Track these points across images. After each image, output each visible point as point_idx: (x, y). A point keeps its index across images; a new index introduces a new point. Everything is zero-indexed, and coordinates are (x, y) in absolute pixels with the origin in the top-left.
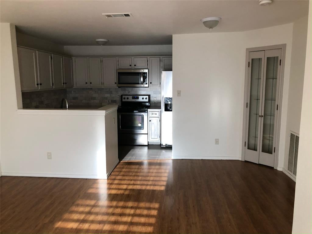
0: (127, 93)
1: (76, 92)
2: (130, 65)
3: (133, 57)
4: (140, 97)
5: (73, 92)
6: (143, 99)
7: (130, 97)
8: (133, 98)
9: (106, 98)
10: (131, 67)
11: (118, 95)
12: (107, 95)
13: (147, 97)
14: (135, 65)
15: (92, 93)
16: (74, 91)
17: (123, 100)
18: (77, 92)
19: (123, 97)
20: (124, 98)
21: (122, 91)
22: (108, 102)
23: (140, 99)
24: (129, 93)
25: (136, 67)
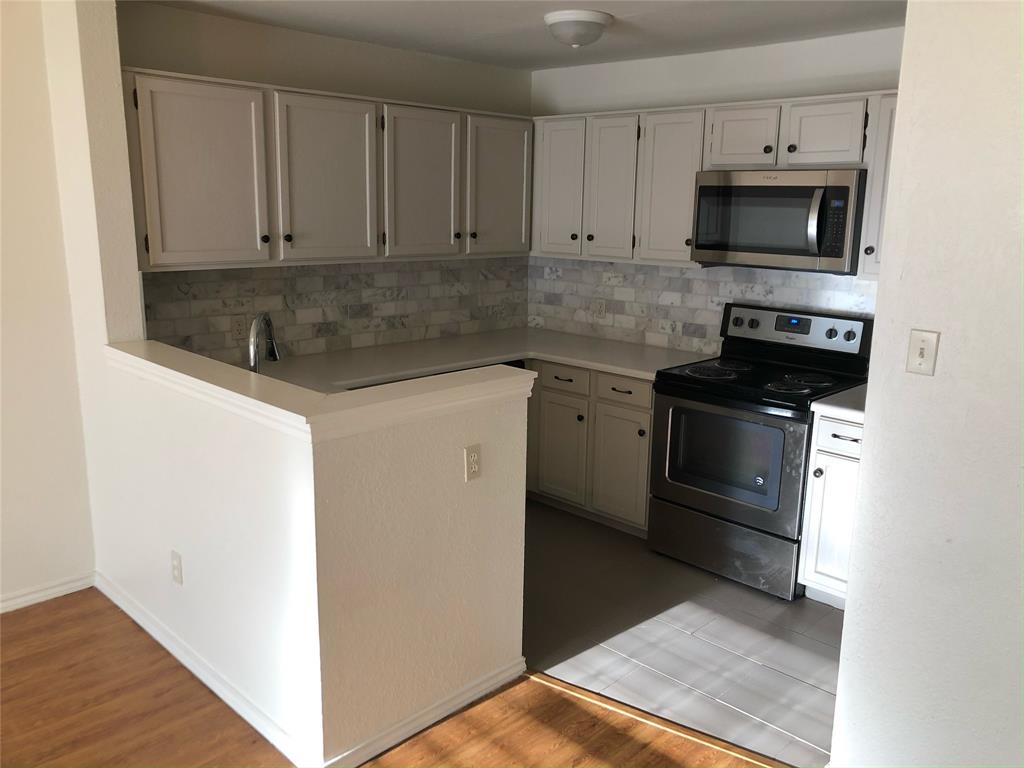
0: (756, 294)
1: (557, 271)
2: (768, 149)
3: (786, 104)
4: (819, 326)
5: (547, 270)
6: (831, 333)
7: (769, 320)
8: (783, 324)
9: (666, 312)
10: (772, 155)
11: (716, 299)
12: (670, 298)
13: (858, 327)
14: (792, 149)
15: (614, 281)
16: (551, 269)
17: (733, 331)
18: (560, 273)
19: (735, 312)
20: (738, 322)
21: (735, 280)
22: (669, 331)
23: (816, 337)
24: (770, 297)
25: (795, 158)
